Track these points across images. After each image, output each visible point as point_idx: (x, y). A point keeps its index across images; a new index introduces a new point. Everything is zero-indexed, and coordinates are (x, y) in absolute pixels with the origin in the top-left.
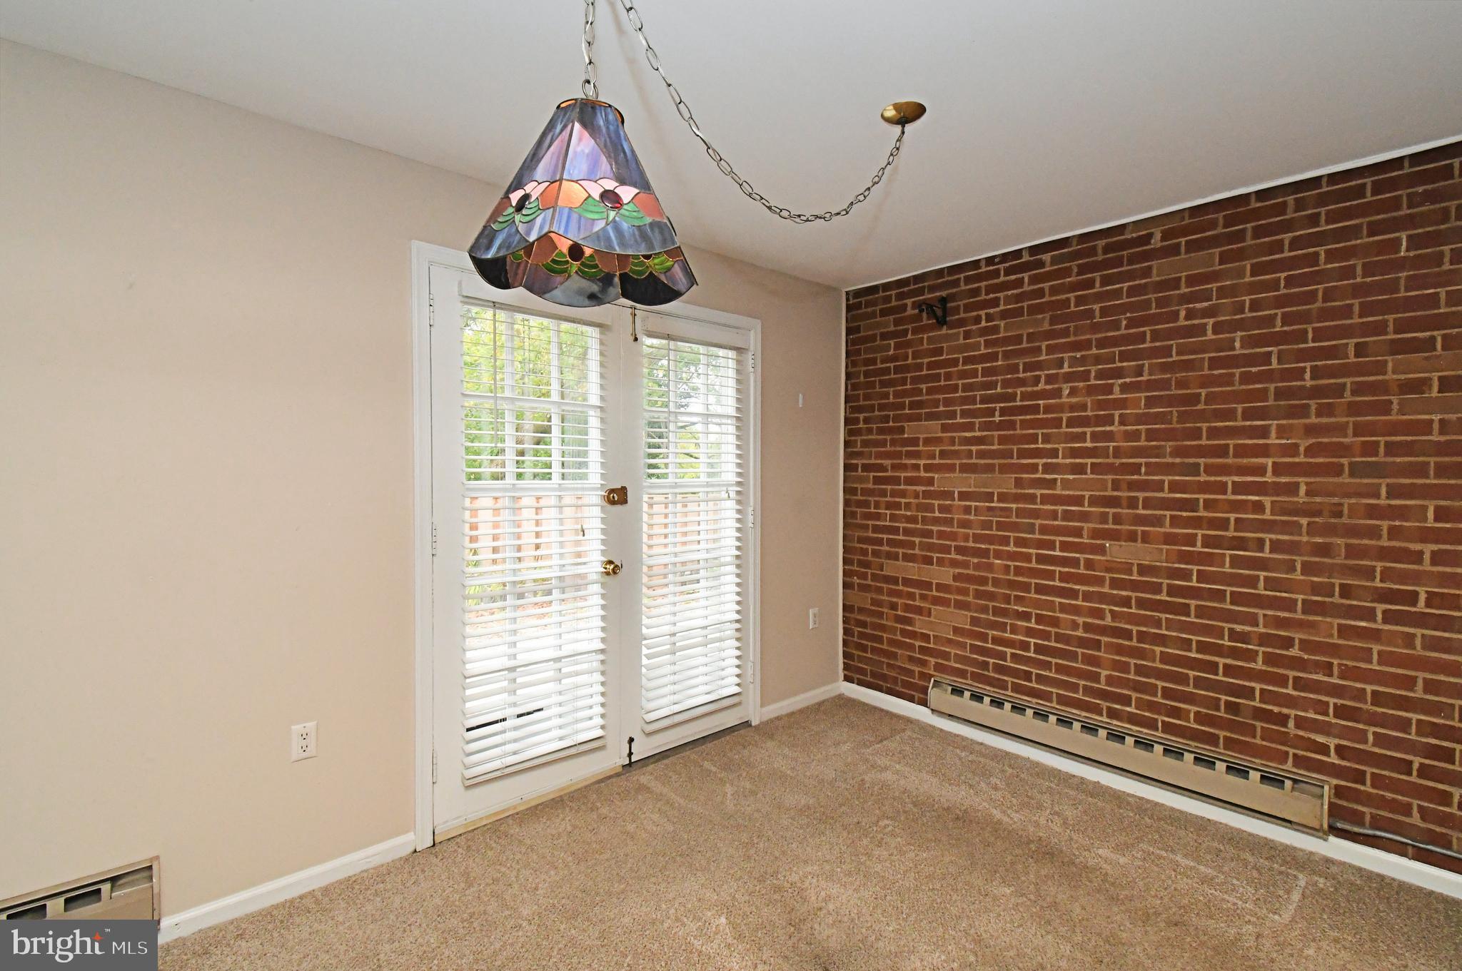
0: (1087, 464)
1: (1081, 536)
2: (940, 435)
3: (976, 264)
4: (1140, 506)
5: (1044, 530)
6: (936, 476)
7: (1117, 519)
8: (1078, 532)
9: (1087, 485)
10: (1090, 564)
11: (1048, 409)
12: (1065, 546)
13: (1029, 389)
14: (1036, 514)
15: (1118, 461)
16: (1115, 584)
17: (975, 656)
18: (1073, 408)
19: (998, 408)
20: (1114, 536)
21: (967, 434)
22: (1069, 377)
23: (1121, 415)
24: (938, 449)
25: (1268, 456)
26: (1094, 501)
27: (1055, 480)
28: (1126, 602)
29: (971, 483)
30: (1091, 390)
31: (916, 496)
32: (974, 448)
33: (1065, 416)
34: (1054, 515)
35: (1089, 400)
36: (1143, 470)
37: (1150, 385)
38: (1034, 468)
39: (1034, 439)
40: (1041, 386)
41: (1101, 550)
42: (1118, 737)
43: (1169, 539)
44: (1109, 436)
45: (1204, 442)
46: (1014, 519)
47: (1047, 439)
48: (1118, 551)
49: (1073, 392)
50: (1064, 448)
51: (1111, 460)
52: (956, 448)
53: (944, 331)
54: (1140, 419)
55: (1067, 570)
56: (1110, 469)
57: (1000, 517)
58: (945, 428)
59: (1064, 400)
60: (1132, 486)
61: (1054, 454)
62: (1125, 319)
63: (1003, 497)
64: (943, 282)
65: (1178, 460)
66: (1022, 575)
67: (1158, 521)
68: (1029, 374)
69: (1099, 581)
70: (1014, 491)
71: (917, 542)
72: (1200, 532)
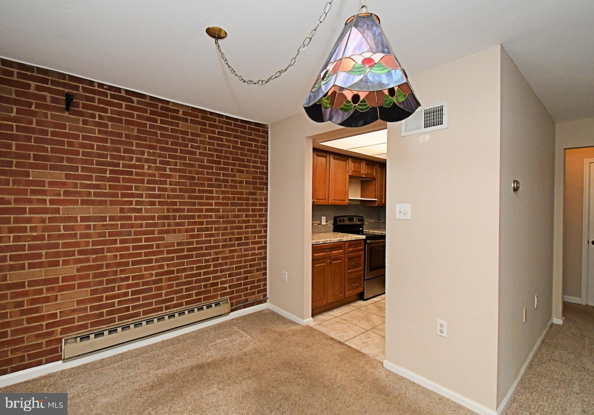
0: (156, 201)
1: (154, 234)
2: (65, 180)
3: (91, 83)
4: (177, 219)
5: (136, 233)
6: (61, 207)
7: (169, 225)
8: (153, 232)
9: (156, 211)
10: (158, 246)
11: (137, 174)
12: (147, 240)
13: (127, 162)
14: (132, 226)
15: (169, 200)
16: (169, 252)
17: (94, 312)
18: (149, 175)
19: (108, 170)
20: (168, 232)
21: (87, 182)
22: (147, 161)
23: (170, 181)
24: (62, 190)
25: (213, 200)
26: (160, 218)
27: (142, 209)
28: (172, 259)
29: (91, 211)
30: (157, 169)
31: (43, 221)
32: (92, 191)
33: (146, 179)
34: (141, 226)
35: (157, 173)
36: (178, 204)
37: (180, 170)
38: (131, 203)
39: (130, 188)
40: (134, 162)
41: (163, 239)
42: (172, 316)
43: (187, 231)
44: (165, 190)
45: (197, 194)
46: (119, 230)
47: (137, 188)
48: (169, 238)
49: (149, 168)
50: (145, 194)
51: (166, 200)
52: (79, 190)
53: (66, 114)
54: (177, 184)
55: (147, 251)
56: (166, 203)
57: (111, 229)
58: (68, 177)
59: (145, 171)
60: (175, 210)
61: (141, 196)
62: (170, 141)
63: (112, 218)
64: (63, 83)
65: (189, 200)
66: (124, 258)
67: (183, 224)
68: (126, 155)
69: (162, 252)
70: (119, 215)
71: (44, 253)
72: (196, 227)
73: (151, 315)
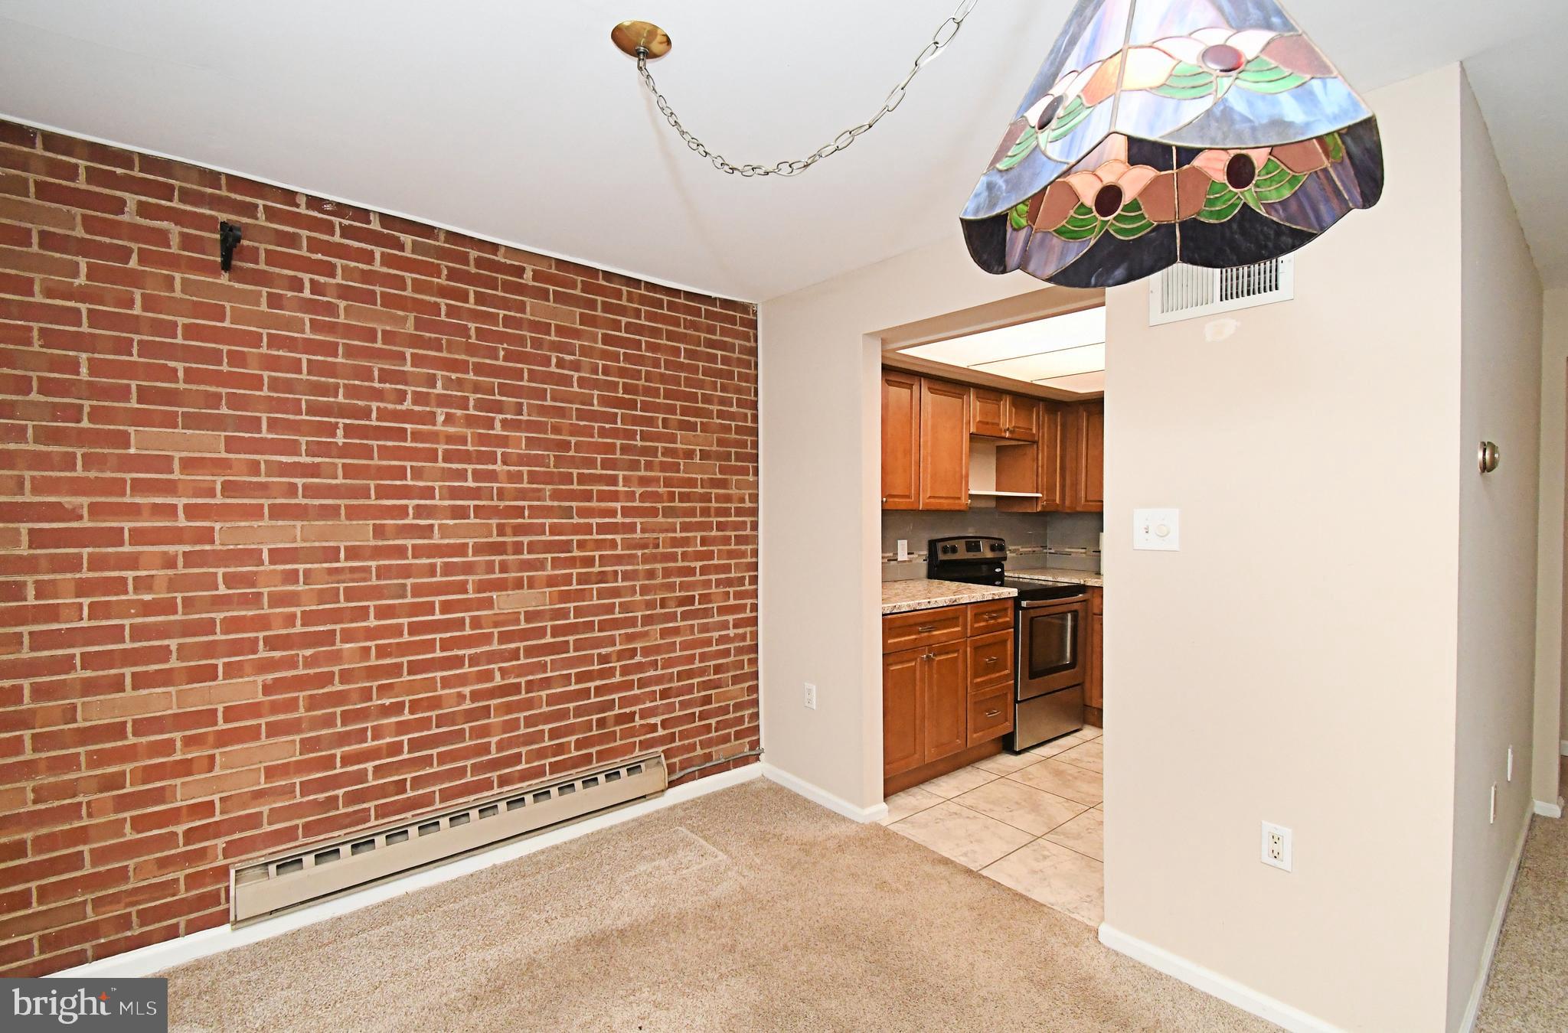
0: (469, 506)
1: (466, 592)
2: (224, 455)
3: (289, 196)
4: (525, 552)
5: (418, 590)
6: (217, 526)
7: (504, 567)
8: (462, 588)
9: (470, 531)
10: (476, 623)
11: (417, 436)
12: (446, 607)
13: (390, 406)
14: (406, 572)
15: (502, 504)
16: (505, 637)
17: (311, 797)
18: (450, 439)
19: (341, 426)
20: (500, 585)
21: (284, 459)
22: (443, 401)
23: (503, 454)
24: (219, 480)
25: (617, 501)
26: (479, 549)
27: (431, 526)
28: (515, 655)
29: (297, 534)
30: (470, 421)
31: (170, 562)
32: (300, 482)
33: (441, 448)
34: (432, 571)
35: (469, 432)
36: (526, 513)
37: (530, 426)
38: (403, 511)
39: (401, 473)
40: (407, 405)
41: (489, 603)
42: (516, 802)
43: (551, 582)
44: (492, 476)
45: (575, 487)
46: (374, 582)
47: (417, 474)
48: (506, 602)
49: (449, 419)
50: (440, 487)
51: (495, 503)
52: (263, 479)
53: (224, 279)
54: (523, 460)
55: (448, 635)
56: (495, 512)
57: (353, 581)
58: (231, 445)
59: (439, 428)
60: (519, 530)
61: (429, 493)
62: (503, 349)
63: (353, 553)
64: (212, 195)
65: (556, 504)
66: (389, 655)
67: (540, 565)
68: (388, 385)
69: (487, 639)
70: (373, 543)
71: (174, 648)
72: (575, 571)
73: (461, 800)
